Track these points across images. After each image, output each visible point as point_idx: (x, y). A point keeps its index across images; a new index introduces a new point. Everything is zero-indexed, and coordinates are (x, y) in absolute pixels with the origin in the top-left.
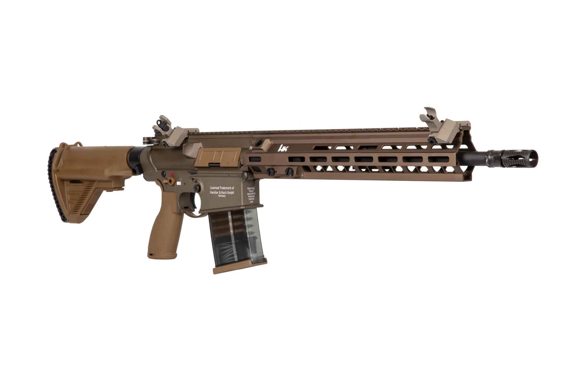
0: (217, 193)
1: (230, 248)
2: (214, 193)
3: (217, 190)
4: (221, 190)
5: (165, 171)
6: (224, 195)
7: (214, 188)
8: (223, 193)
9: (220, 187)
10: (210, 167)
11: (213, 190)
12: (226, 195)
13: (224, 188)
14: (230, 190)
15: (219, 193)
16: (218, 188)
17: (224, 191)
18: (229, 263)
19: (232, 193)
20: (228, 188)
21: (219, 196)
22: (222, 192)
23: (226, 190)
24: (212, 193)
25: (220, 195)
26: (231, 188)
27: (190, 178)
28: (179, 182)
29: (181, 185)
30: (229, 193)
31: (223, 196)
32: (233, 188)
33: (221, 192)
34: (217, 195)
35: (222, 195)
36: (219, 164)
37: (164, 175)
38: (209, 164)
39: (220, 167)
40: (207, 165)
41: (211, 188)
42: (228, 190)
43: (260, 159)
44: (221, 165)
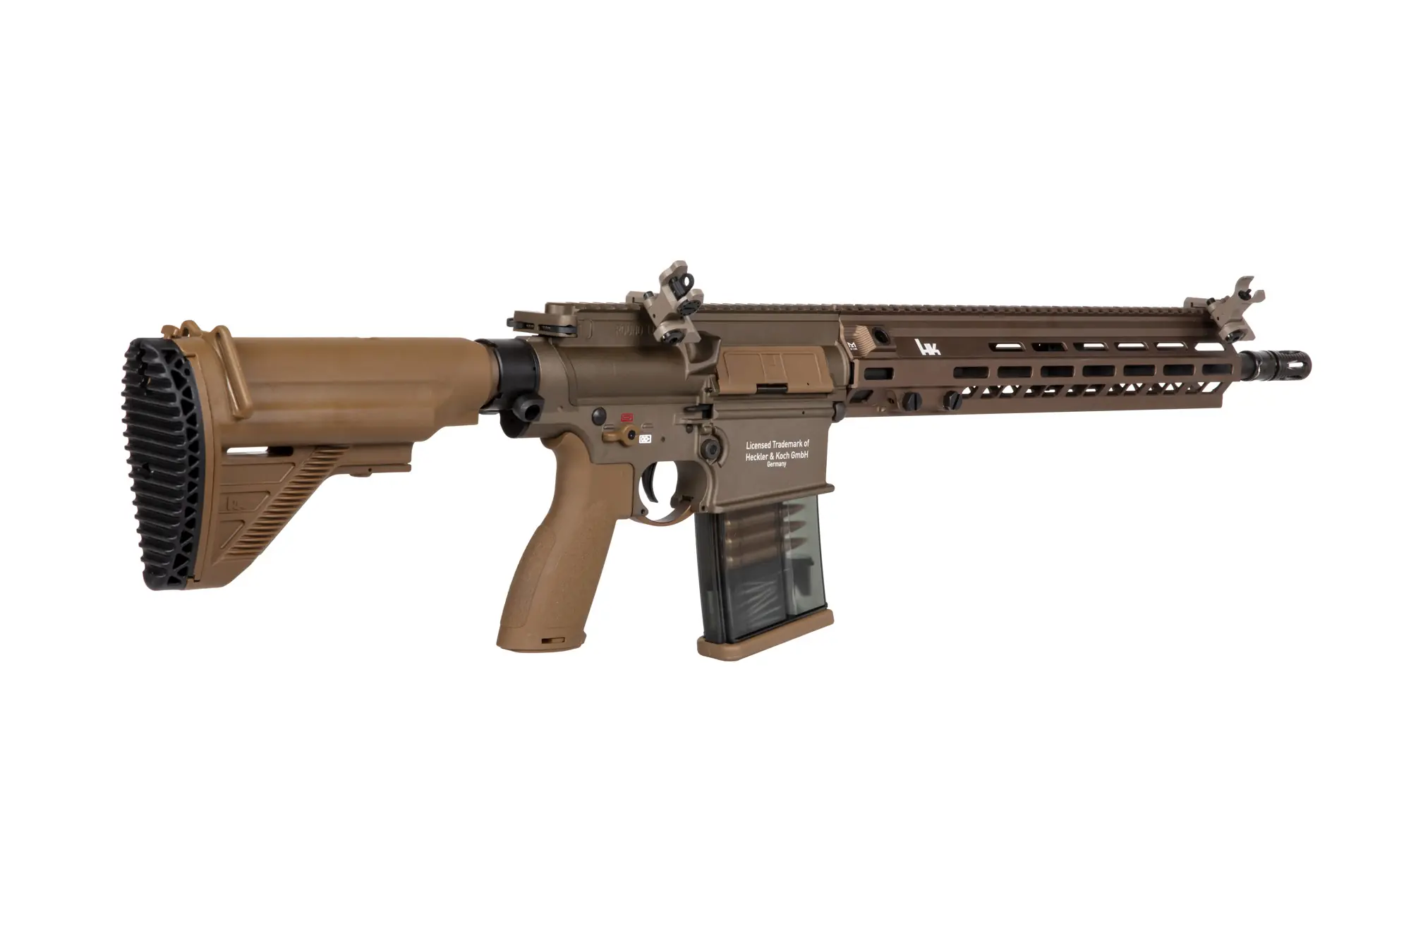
0: (764, 457)
2: (756, 458)
3: (766, 451)
4: (775, 450)
5: (603, 406)
6: (783, 460)
7: (756, 446)
8: (782, 456)
9: (774, 442)
10: (758, 392)
11: (753, 452)
12: (789, 461)
13: (784, 445)
14: (798, 450)
15: (768, 457)
16: (767, 446)
17: (783, 451)
19: (804, 455)
20: (795, 445)
21: (770, 465)
22: (777, 456)
23: (790, 450)
24: (749, 457)
25: (772, 461)
26: (803, 444)
28: (647, 436)
29: (650, 442)
30: (795, 455)
31: (780, 464)
32: (807, 443)
33: (775, 455)
34: (765, 462)
35: (777, 462)
36: (785, 385)
37: (599, 421)
38: (759, 386)
39: (784, 393)
40: (754, 389)
41: (749, 447)
42: (794, 449)
43: (888, 373)
44: (791, 389)
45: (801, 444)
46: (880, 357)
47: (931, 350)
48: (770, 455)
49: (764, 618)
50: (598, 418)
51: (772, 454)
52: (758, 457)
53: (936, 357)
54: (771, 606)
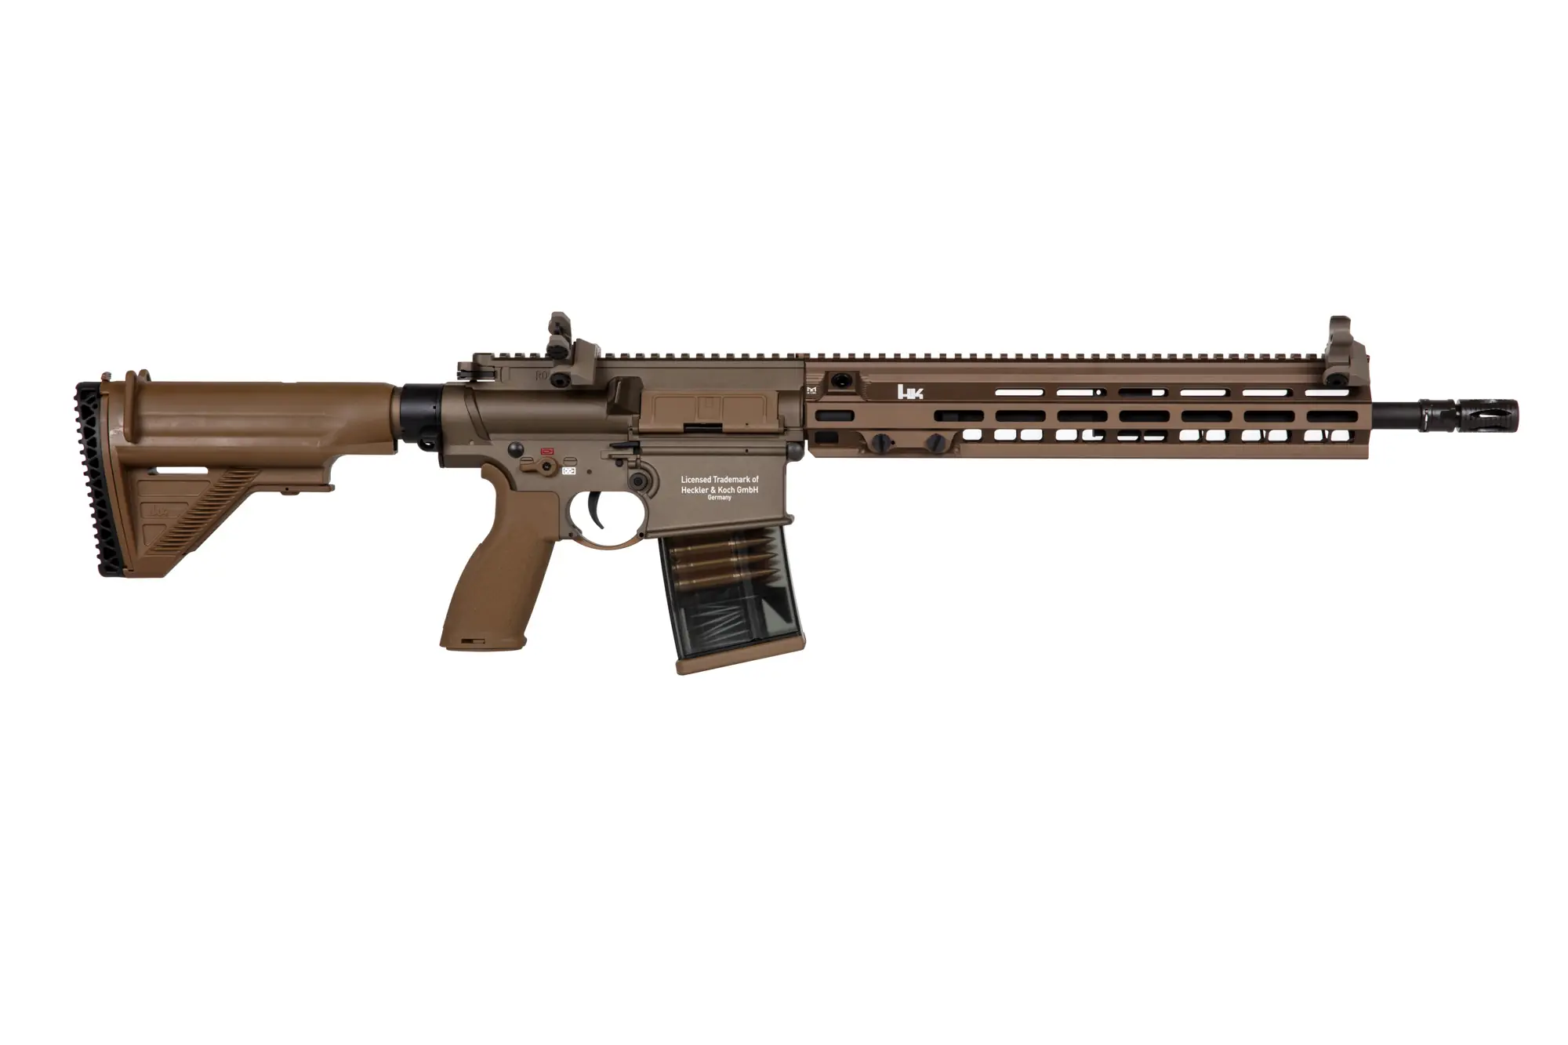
0: (704, 491)
1: (725, 615)
2: (694, 491)
3: (704, 485)
4: (717, 485)
5: (522, 442)
6: (727, 494)
7: (694, 480)
8: (726, 491)
9: (715, 477)
10: (686, 432)
11: (690, 485)
12: (734, 495)
13: (728, 480)
14: (745, 485)
15: (709, 491)
16: (708, 480)
17: (727, 485)
18: (718, 648)
19: (753, 490)
20: (741, 480)
21: (710, 498)
22: (720, 489)
23: (735, 485)
24: (684, 490)
25: (714, 494)
26: (751, 480)
27: (610, 457)
28: (570, 468)
29: (575, 474)
30: (740, 490)
31: (723, 498)
32: (756, 479)
33: (716, 489)
34: (705, 495)
35: (719, 495)
36: (721, 425)
37: (517, 453)
38: (686, 425)
39: (720, 432)
40: (680, 427)
41: (685, 480)
42: (740, 484)
43: (851, 415)
44: (725, 427)
45: (748, 480)
46: (839, 400)
47: (912, 394)
48: (710, 489)
49: (729, 639)
50: (514, 451)
51: (713, 488)
52: (696, 491)
53: (917, 401)
54: (738, 628)
